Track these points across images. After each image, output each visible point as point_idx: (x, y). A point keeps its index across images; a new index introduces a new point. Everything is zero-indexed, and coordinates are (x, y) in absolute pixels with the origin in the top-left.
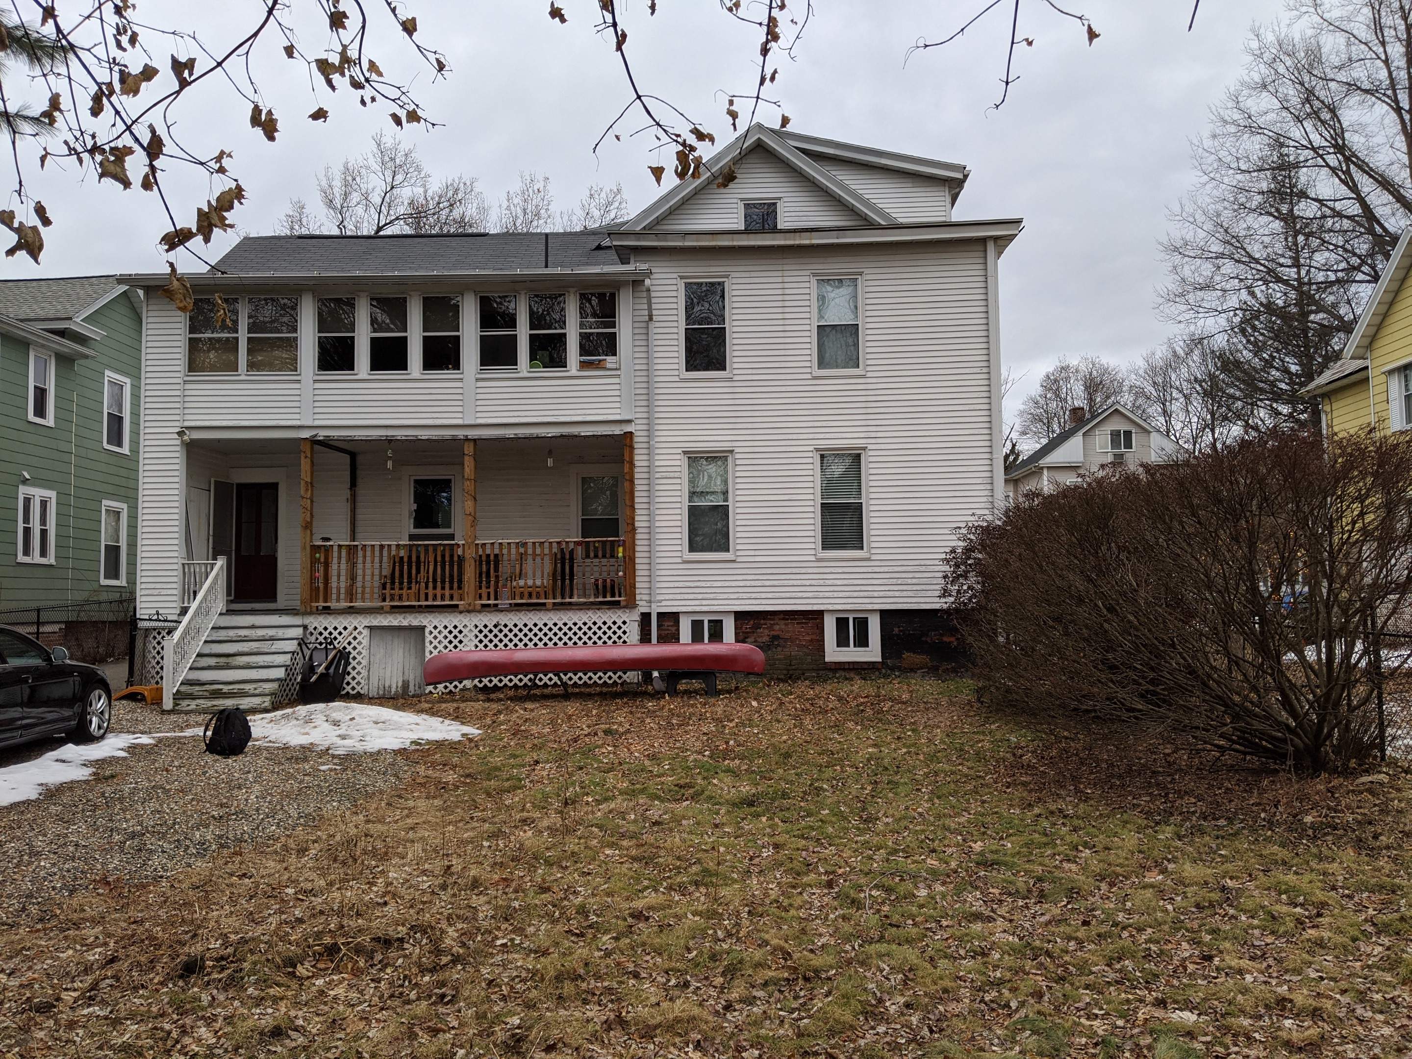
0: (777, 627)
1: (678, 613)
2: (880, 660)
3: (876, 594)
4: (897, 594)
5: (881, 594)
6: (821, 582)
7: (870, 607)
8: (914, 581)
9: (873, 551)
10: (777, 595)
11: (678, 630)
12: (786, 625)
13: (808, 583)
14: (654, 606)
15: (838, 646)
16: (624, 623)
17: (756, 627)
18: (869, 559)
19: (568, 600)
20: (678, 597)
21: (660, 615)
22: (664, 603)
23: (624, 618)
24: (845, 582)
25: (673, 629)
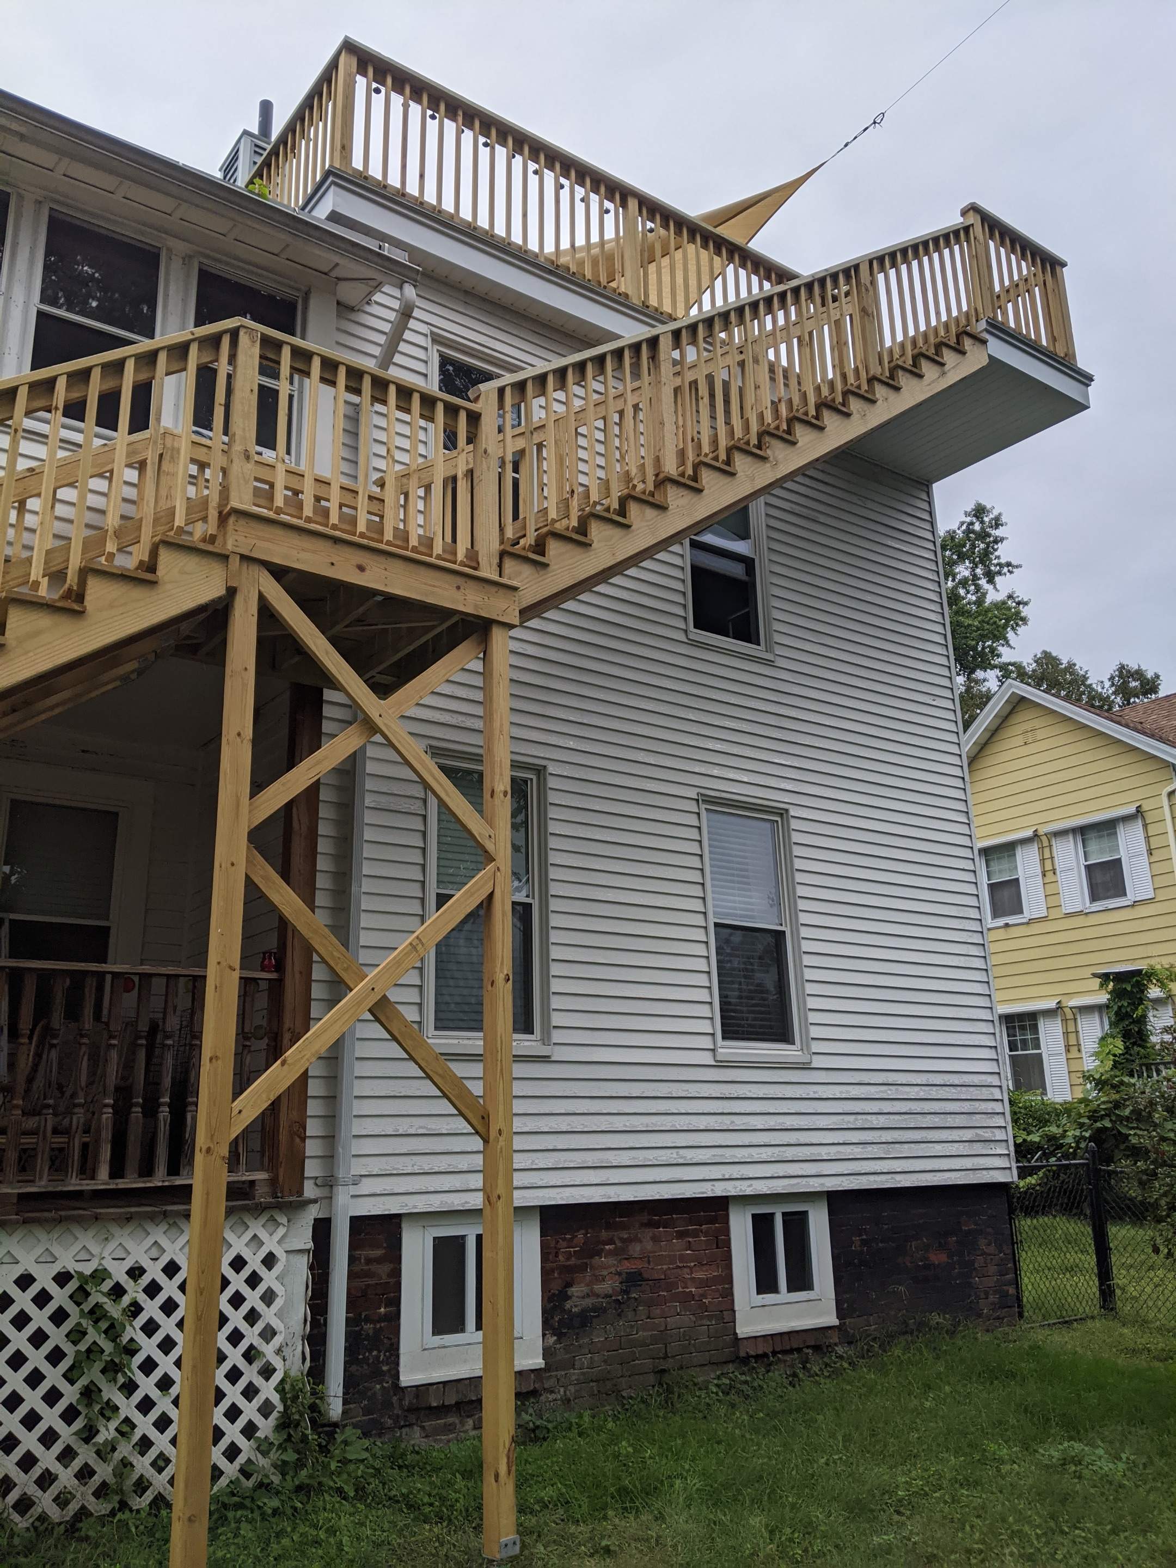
0: (636, 1249)
1: (398, 1217)
2: (831, 1319)
3: (824, 1152)
4: (857, 1151)
5: (833, 1152)
6: (726, 1122)
7: (815, 1185)
8: (881, 1121)
9: (816, 1047)
10: (641, 1157)
11: (396, 1273)
12: (655, 1239)
13: (702, 1122)
14: (342, 1197)
15: (759, 1292)
16: (269, 1261)
17: (591, 1250)
18: (806, 1067)
19: (74, 1184)
20: (407, 1164)
21: (358, 1223)
22: (367, 1186)
23: (271, 1244)
24: (772, 1122)
25: (383, 1270)
